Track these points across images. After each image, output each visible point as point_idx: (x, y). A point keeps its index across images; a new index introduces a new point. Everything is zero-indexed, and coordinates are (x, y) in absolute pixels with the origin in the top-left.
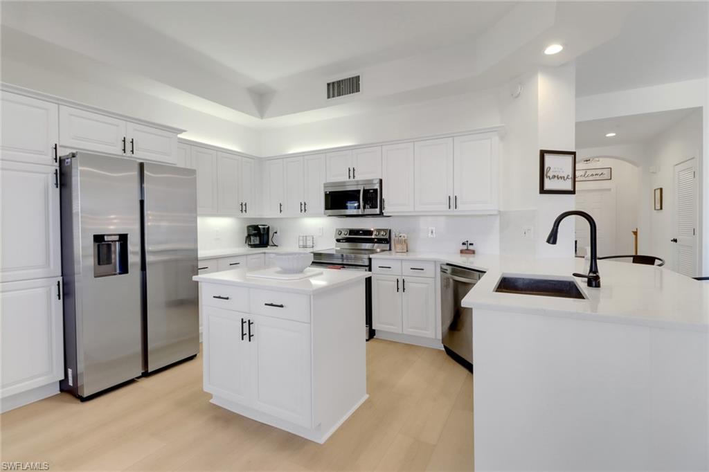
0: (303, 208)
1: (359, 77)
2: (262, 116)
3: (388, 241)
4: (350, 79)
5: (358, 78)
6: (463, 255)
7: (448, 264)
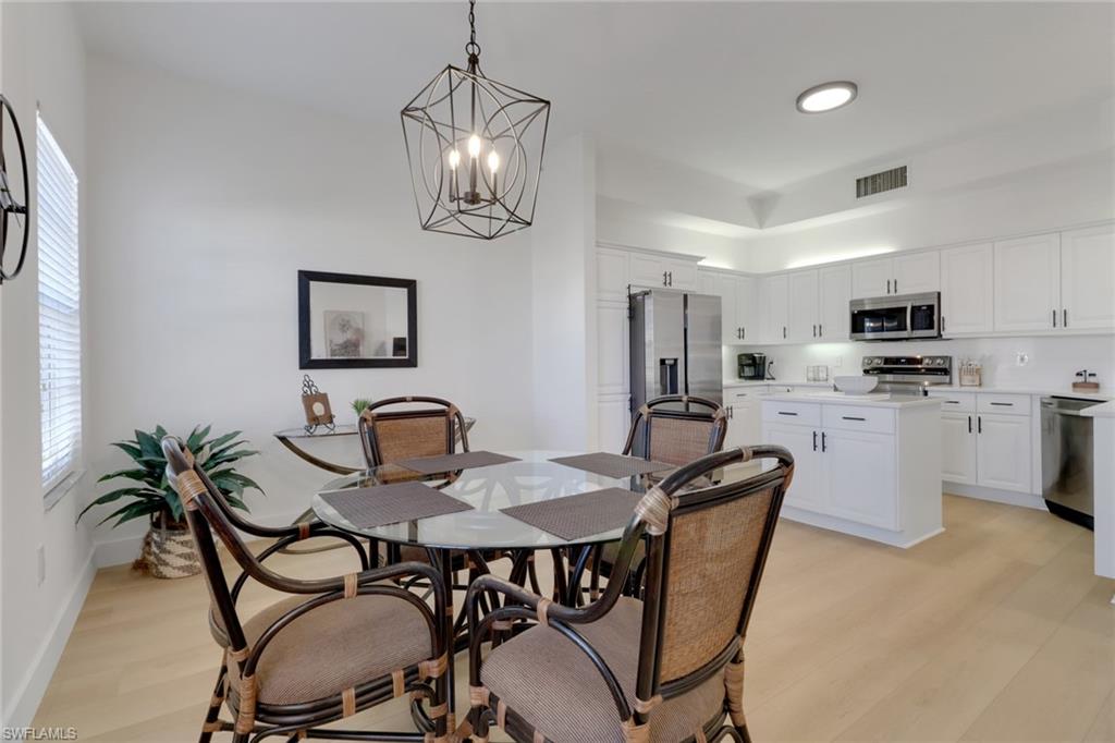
0: (818, 332)
1: (905, 167)
2: (761, 225)
3: (946, 372)
4: (891, 171)
5: (904, 169)
6: (1078, 389)
7: (1054, 397)
